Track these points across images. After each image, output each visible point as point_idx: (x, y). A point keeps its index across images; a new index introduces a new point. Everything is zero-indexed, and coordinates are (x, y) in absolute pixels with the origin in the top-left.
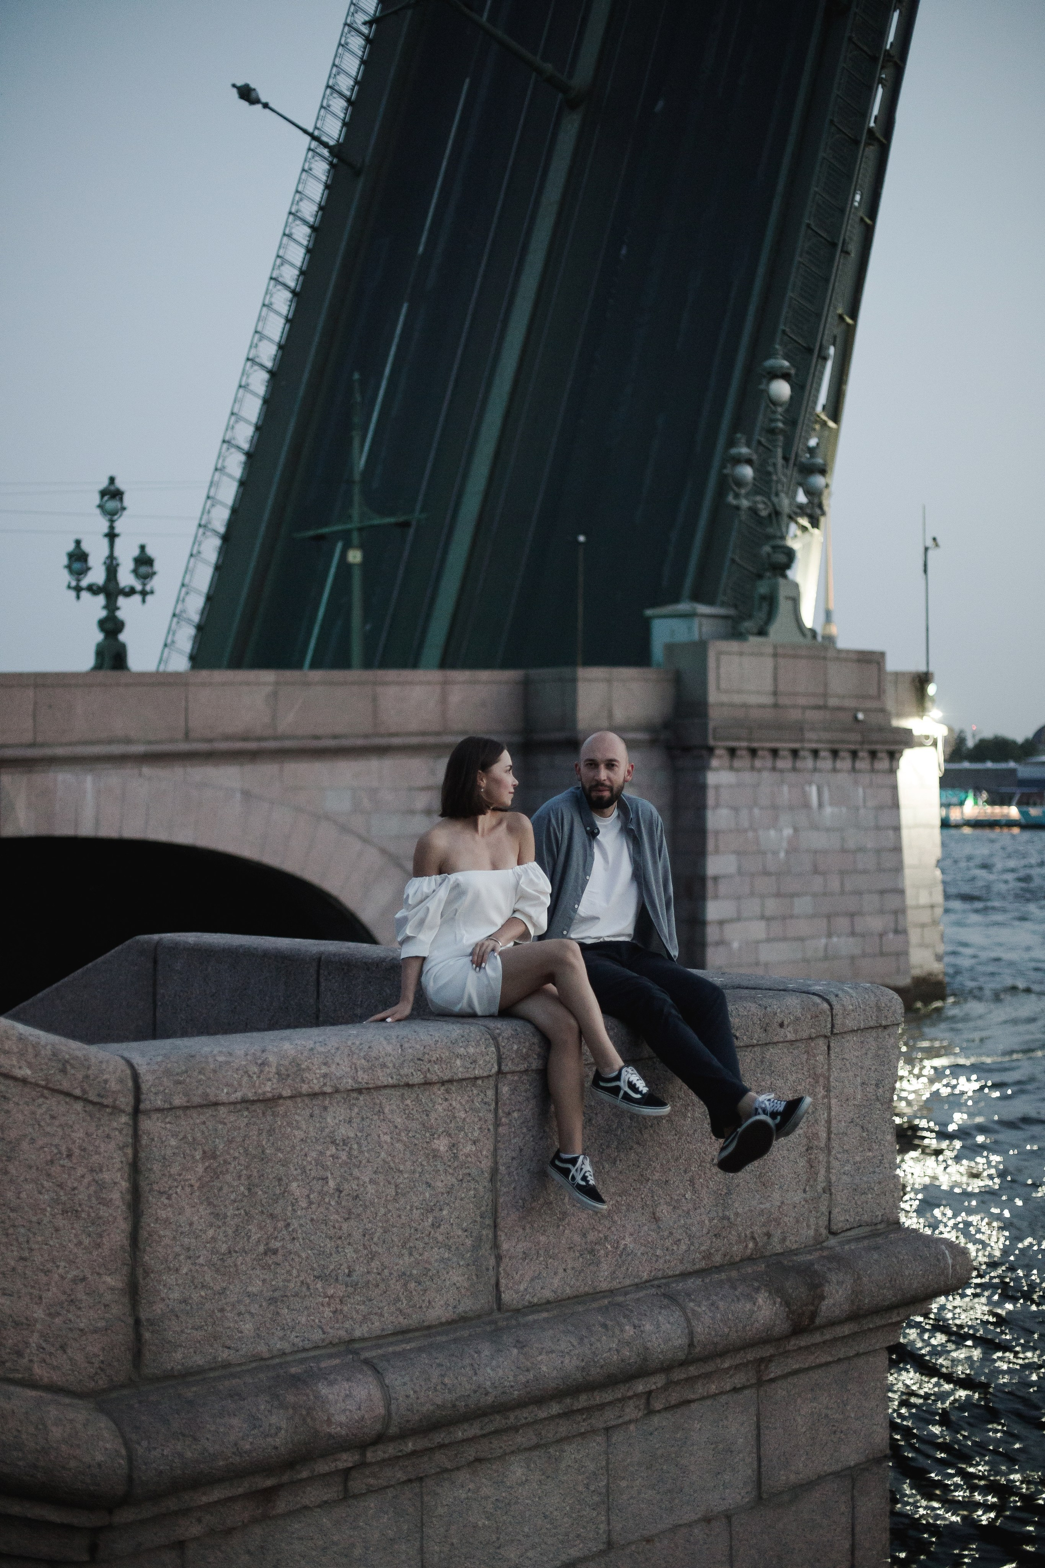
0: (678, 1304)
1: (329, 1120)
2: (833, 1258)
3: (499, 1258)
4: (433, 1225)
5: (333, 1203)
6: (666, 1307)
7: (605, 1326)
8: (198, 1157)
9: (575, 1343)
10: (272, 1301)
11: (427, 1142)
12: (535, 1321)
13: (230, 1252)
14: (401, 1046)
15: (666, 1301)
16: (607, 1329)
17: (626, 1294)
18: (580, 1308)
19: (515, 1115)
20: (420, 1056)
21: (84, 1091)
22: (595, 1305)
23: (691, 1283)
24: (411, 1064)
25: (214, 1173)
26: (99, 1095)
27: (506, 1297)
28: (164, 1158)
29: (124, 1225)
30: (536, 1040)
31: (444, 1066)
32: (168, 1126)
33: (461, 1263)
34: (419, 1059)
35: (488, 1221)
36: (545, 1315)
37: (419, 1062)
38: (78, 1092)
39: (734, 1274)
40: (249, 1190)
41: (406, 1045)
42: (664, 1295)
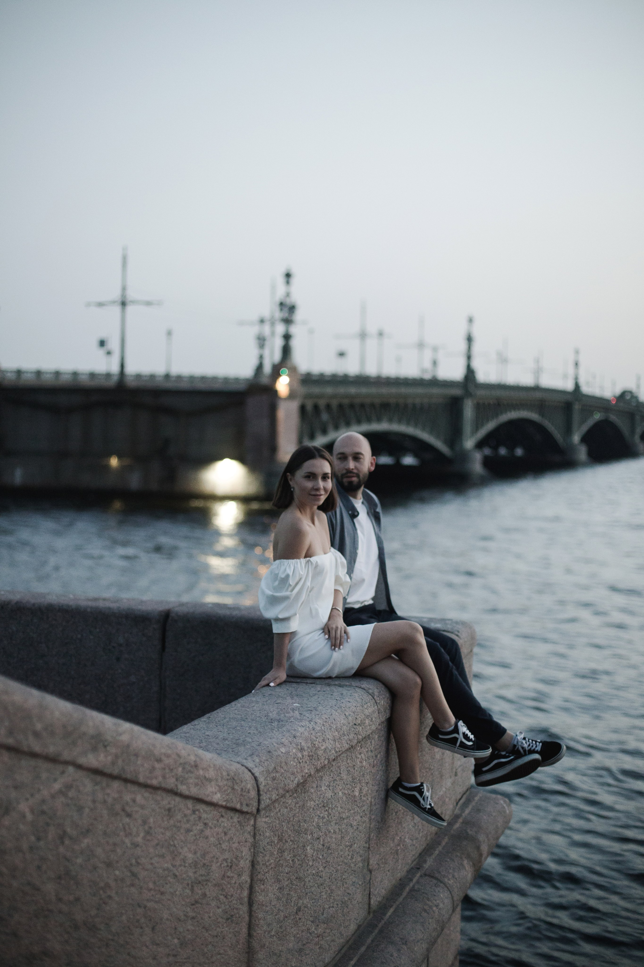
0: (441, 882)
1: (323, 789)
2: (466, 823)
3: (370, 871)
4: (352, 857)
5: (321, 857)
6: (436, 886)
7: (425, 911)
8: (276, 841)
9: (423, 931)
10: (300, 951)
11: (353, 791)
12: (390, 916)
13: (284, 919)
14: (345, 715)
15: (435, 881)
16: (428, 913)
17: (411, 880)
18: (401, 899)
19: (379, 756)
20: (354, 722)
21: (241, 804)
22: (405, 894)
23: (430, 862)
24: (353, 729)
25: (281, 851)
26: (247, 805)
27: (372, 902)
28: (264, 850)
29: (247, 918)
30: (388, 695)
31: (363, 726)
32: (267, 819)
33: (360, 883)
34: (355, 724)
35: (367, 845)
36: (392, 910)
37: (355, 726)
38: (238, 806)
39: (440, 848)
40: (293, 860)
41: (347, 714)
42: (425, 875)
